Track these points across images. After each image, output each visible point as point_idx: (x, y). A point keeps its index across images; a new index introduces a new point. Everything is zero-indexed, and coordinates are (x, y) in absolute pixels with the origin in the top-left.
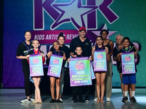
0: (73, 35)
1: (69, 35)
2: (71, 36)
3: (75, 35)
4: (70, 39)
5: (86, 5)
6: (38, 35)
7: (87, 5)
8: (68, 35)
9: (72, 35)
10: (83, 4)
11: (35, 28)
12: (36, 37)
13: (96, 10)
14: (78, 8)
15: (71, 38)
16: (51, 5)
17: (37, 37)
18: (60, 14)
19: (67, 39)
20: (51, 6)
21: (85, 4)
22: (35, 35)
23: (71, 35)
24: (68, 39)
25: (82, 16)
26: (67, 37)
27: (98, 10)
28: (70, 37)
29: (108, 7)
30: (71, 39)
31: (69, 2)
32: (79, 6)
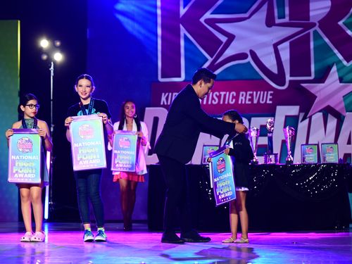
0: (255, 93)
1: (244, 93)
2: (250, 95)
3: (259, 93)
4: (247, 102)
5: (287, 19)
6: (170, 94)
7: (290, 20)
8: (241, 93)
9: (251, 92)
10: (279, 18)
11: (162, 77)
12: (163, 99)
13: (311, 31)
14: (266, 27)
15: (249, 100)
16: (202, 20)
17: (167, 99)
18: (222, 43)
19: (240, 102)
20: (201, 23)
21: (284, 18)
22: (163, 94)
23: (249, 93)
24: (243, 102)
25: (275, 46)
26: (241, 98)
27: (315, 32)
28: (248, 97)
29: (340, 23)
30: (250, 103)
31: (245, 12)
32: (270, 22)
